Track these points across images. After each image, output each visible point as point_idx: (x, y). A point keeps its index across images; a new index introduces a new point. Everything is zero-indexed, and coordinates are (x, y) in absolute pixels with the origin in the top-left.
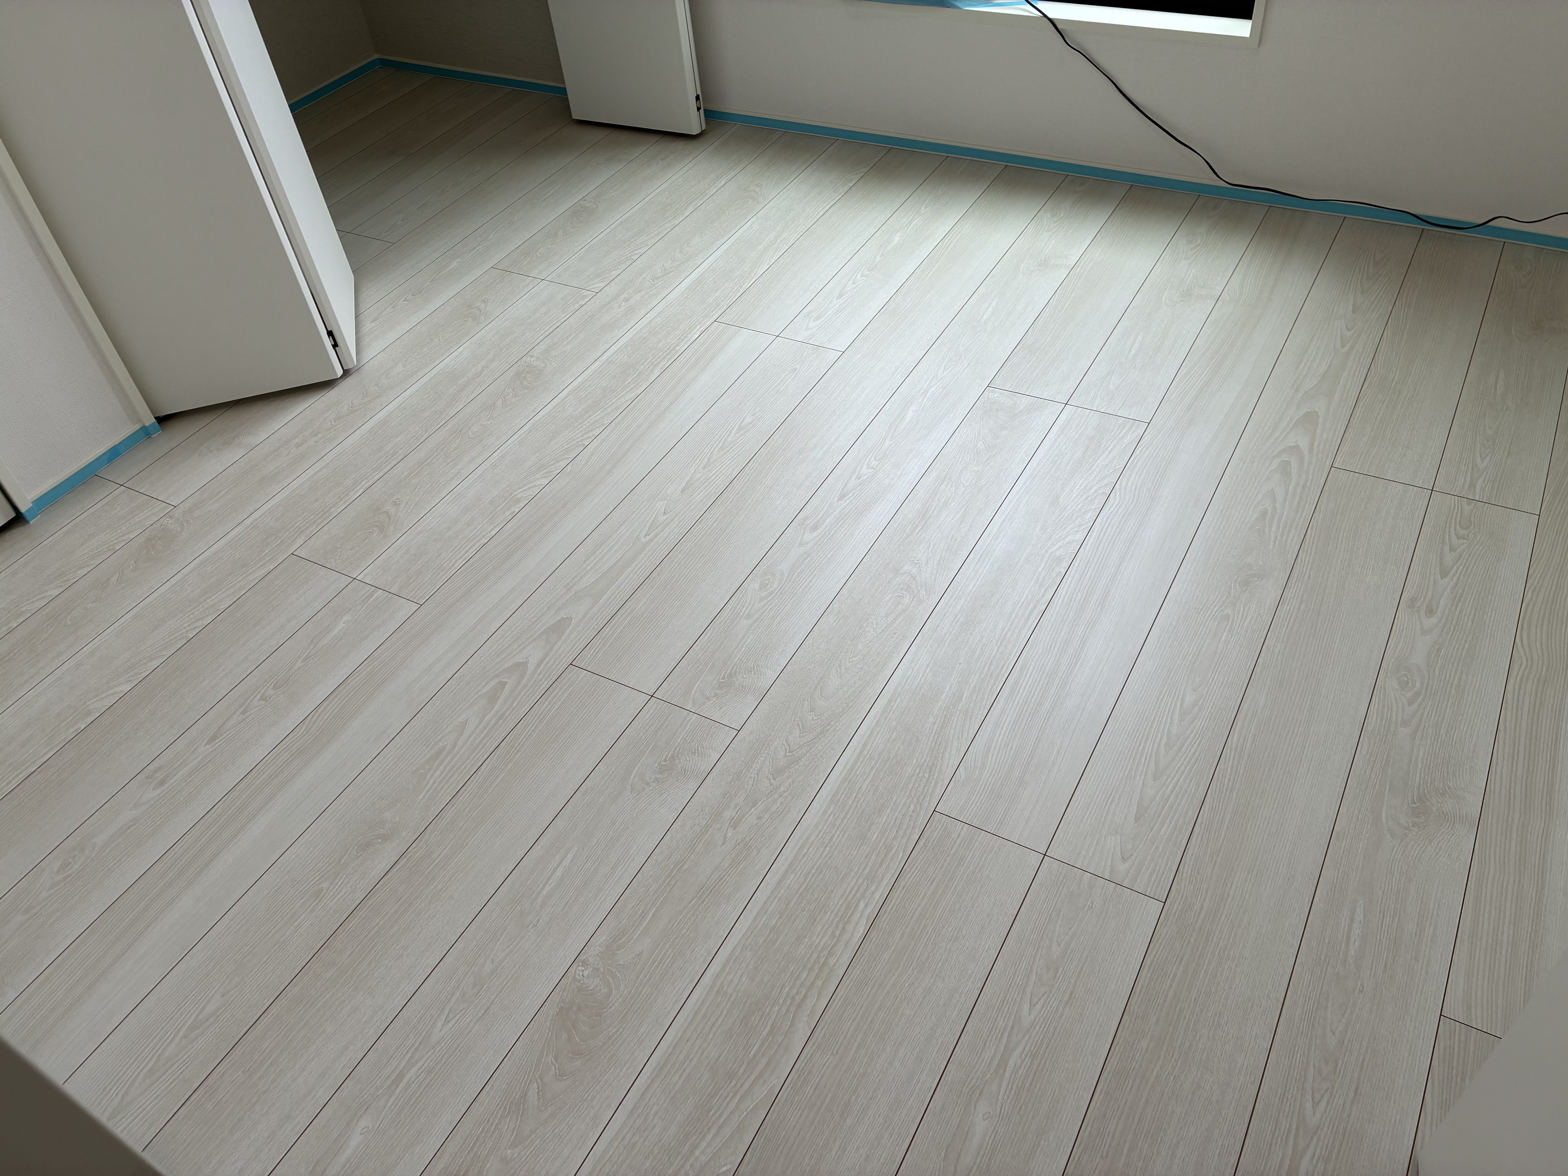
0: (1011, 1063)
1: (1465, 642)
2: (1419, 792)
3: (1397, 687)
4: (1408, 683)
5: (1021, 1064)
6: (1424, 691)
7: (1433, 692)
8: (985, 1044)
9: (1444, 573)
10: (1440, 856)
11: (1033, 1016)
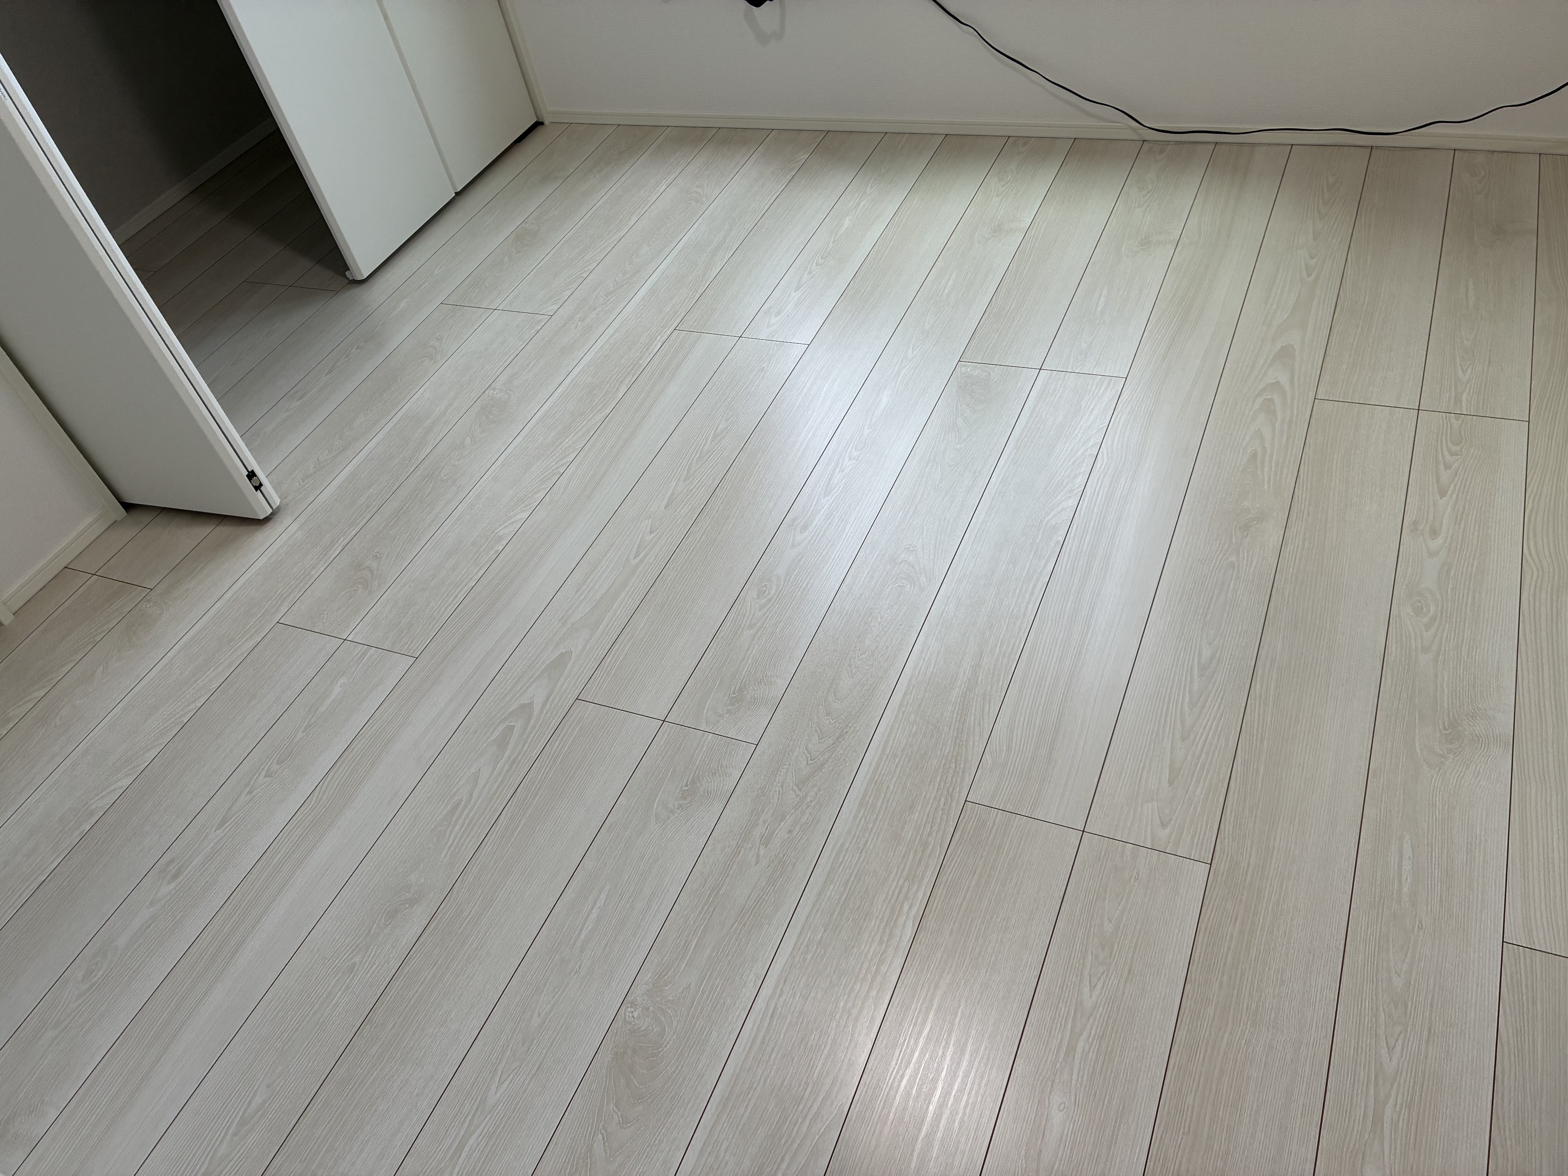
0: (1079, 1050)
1: (1474, 559)
2: (1449, 718)
3: (1412, 614)
4: (1422, 609)
5: (1090, 1049)
6: (1439, 615)
7: (1448, 615)
8: (1050, 1033)
9: (1443, 493)
10: (1480, 780)
11: (1094, 998)
